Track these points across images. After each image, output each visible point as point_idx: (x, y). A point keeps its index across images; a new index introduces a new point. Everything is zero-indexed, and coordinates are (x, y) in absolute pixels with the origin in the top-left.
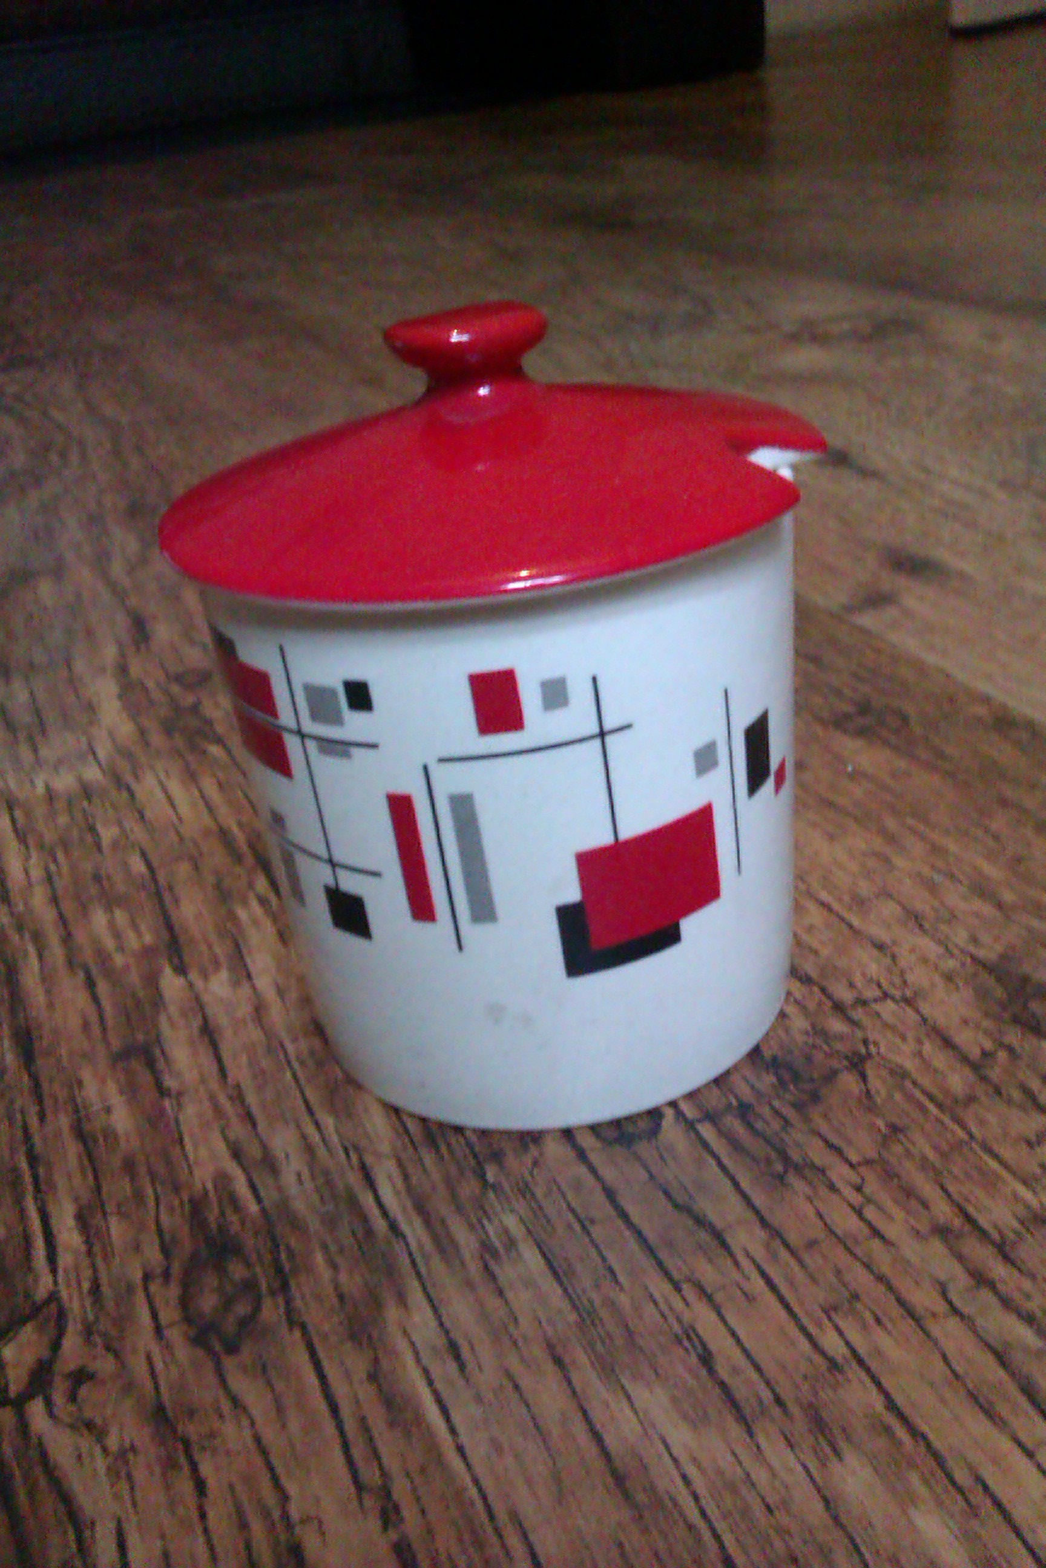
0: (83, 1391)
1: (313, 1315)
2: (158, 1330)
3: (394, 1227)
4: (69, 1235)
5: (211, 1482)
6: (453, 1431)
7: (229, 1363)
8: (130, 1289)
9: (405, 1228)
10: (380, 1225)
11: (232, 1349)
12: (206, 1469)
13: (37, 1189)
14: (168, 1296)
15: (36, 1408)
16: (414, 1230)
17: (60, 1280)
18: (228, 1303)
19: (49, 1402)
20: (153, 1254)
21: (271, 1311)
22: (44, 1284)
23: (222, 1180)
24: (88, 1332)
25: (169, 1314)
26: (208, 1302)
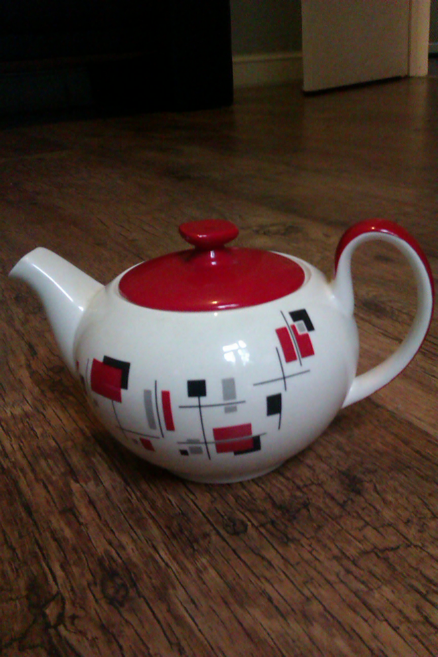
0: (76, 621)
1: (146, 593)
2: (96, 601)
3: (167, 564)
4: (59, 573)
6: (197, 625)
8: (84, 589)
9: (170, 564)
10: (163, 565)
11: (122, 605)
13: (45, 558)
14: (97, 590)
15: (61, 628)
16: (174, 566)
17: (60, 587)
18: (117, 591)
19: (65, 626)
20: (89, 577)
21: (132, 593)
22: (55, 589)
23: (107, 553)
24: (73, 603)
25: (99, 596)
26: (111, 591)
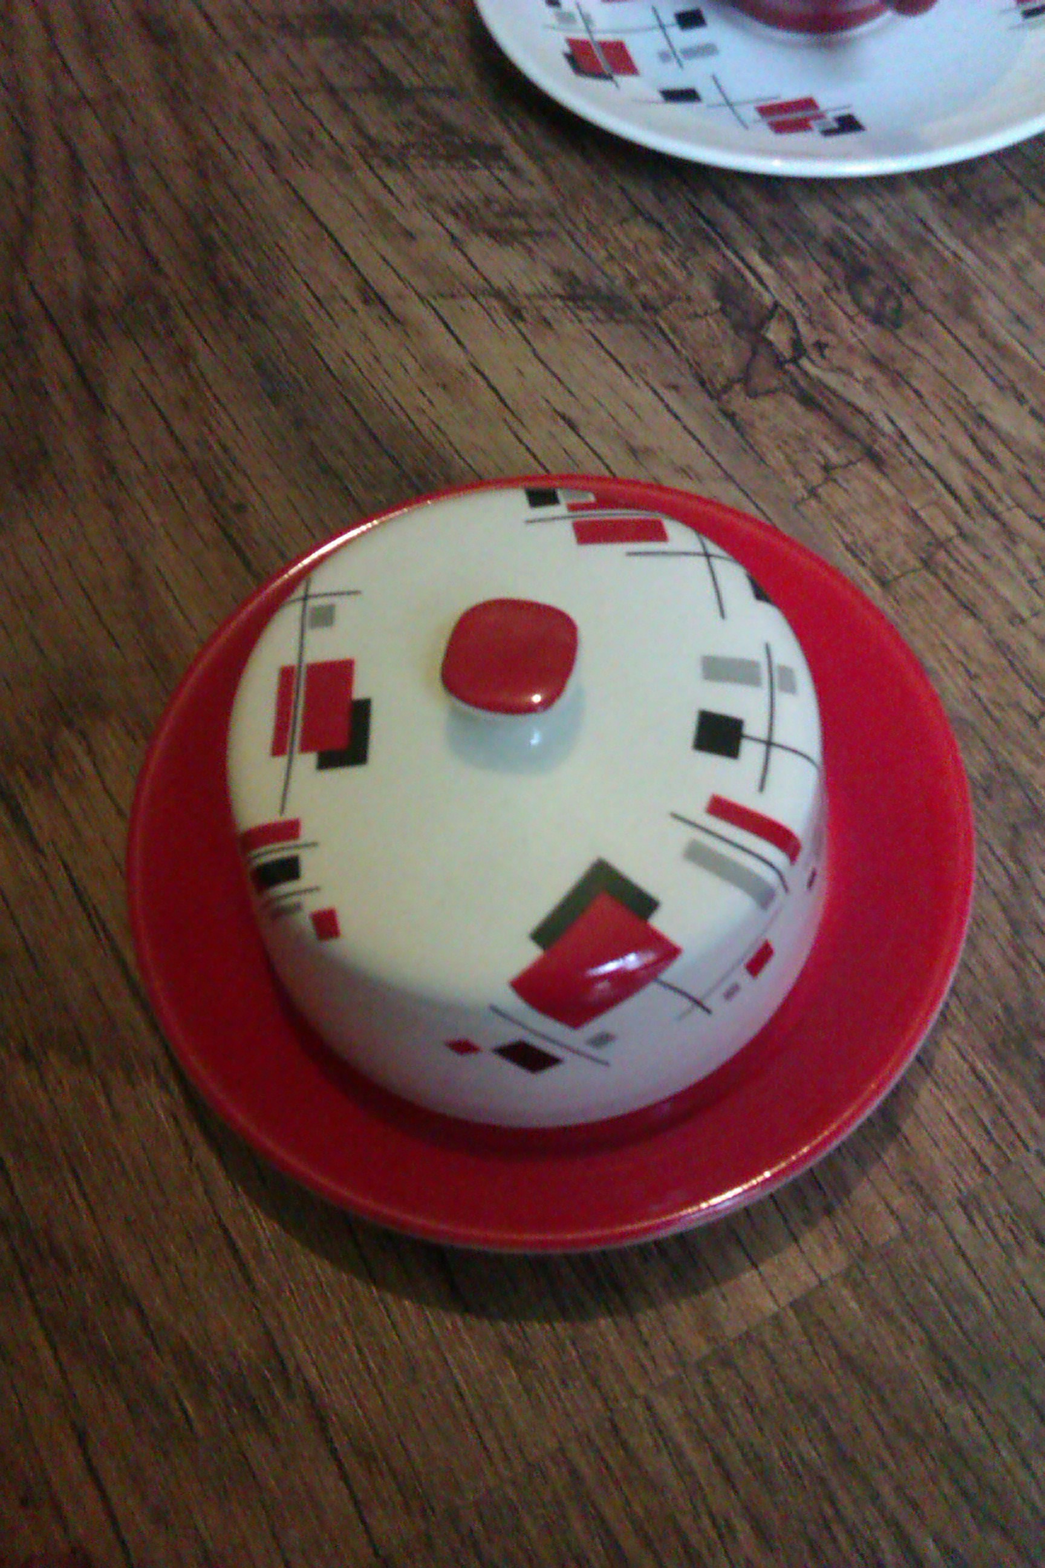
5: (924, 390)
7: (901, 332)
12: (916, 384)
